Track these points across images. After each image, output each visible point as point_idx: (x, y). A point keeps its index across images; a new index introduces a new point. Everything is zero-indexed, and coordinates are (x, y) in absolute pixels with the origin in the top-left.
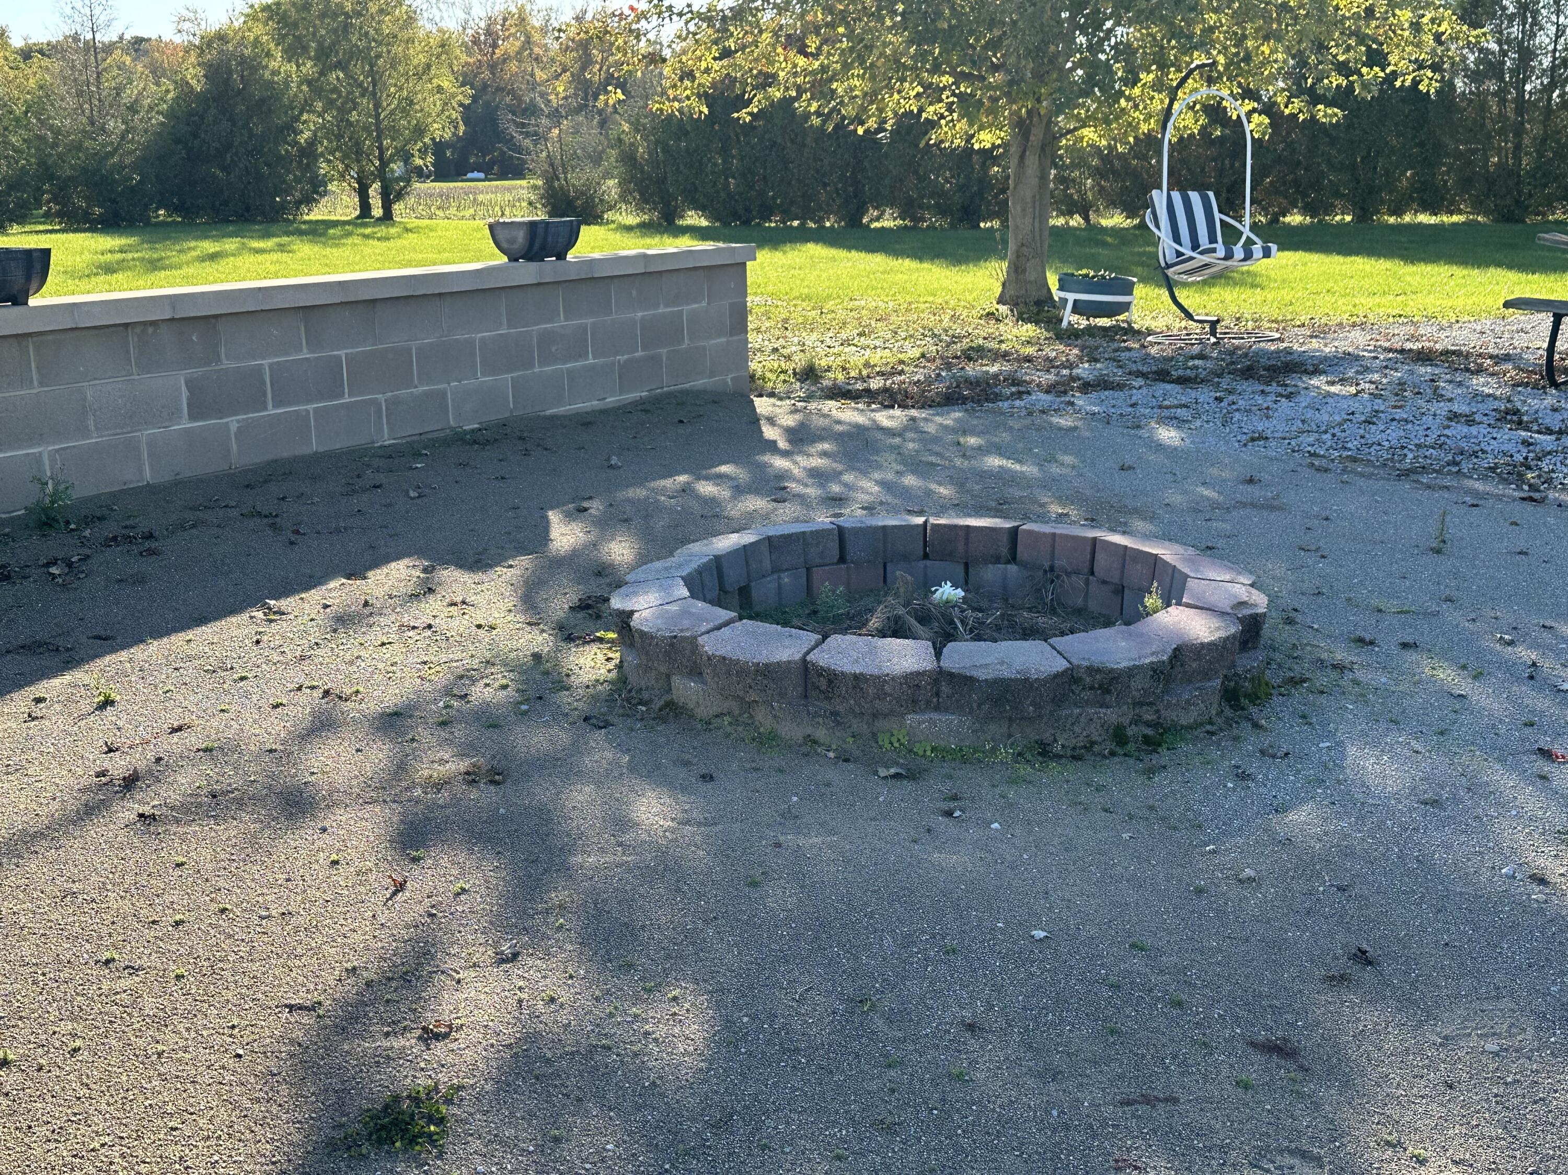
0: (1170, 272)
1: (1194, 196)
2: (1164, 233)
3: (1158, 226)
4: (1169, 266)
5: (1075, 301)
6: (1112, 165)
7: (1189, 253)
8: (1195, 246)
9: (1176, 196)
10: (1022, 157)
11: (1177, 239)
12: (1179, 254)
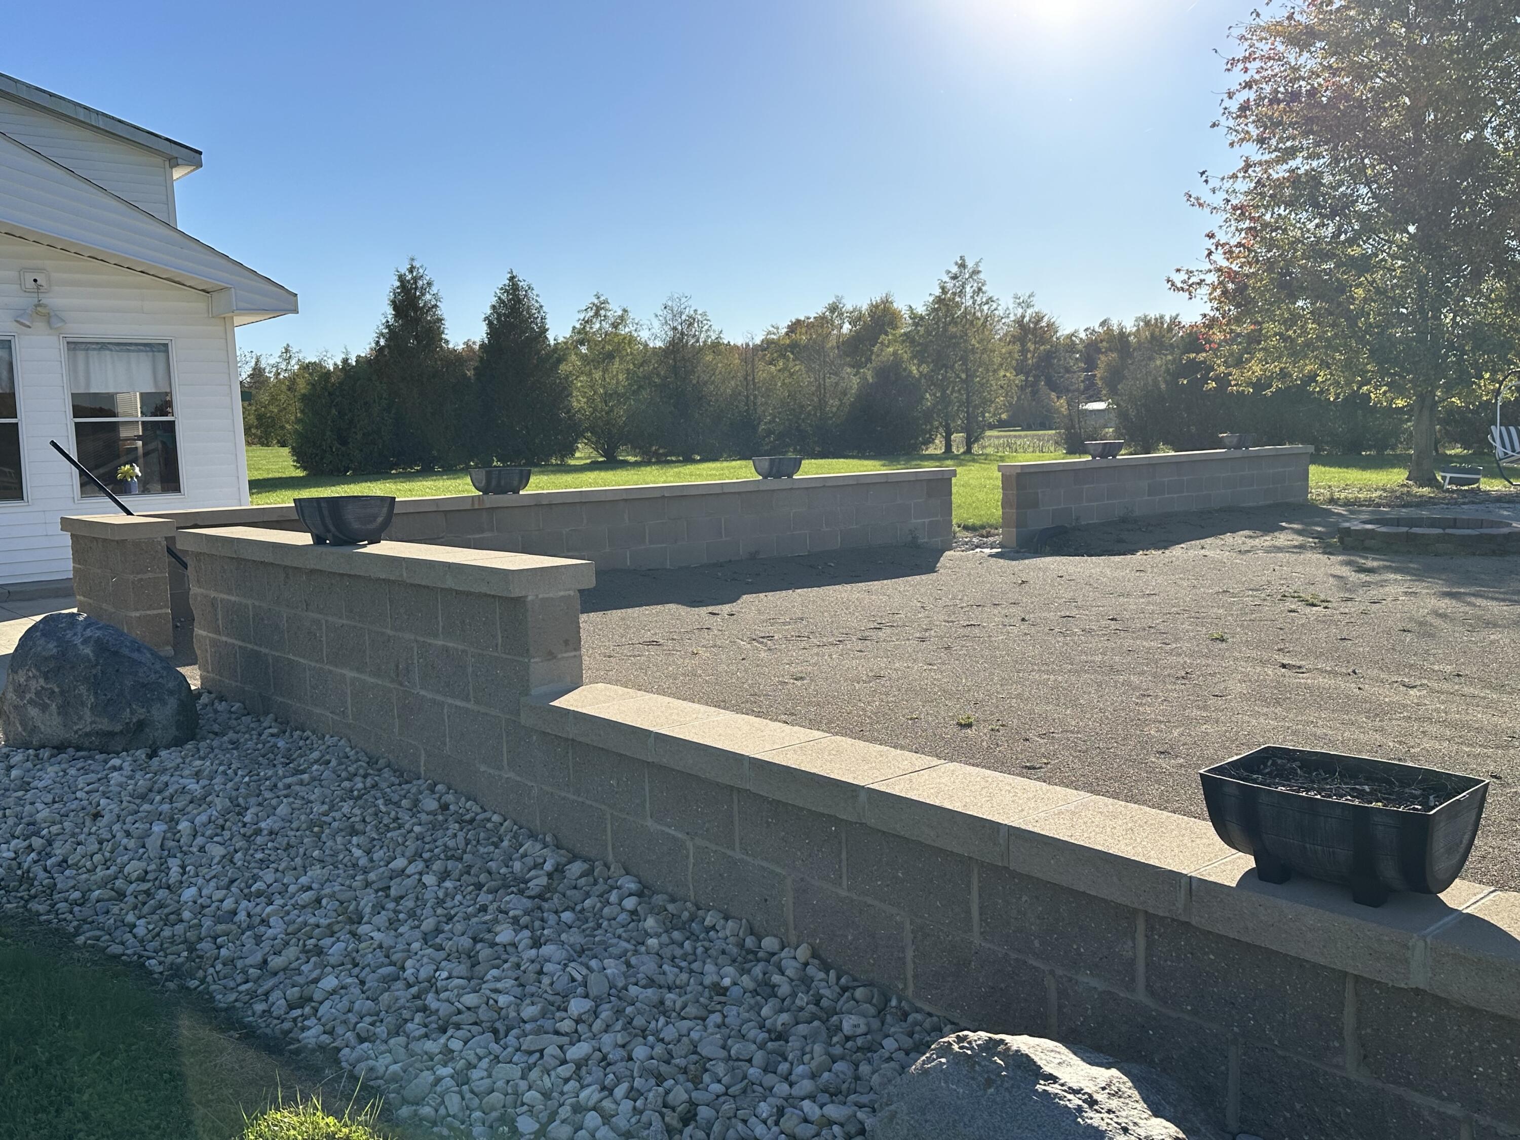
0: (1500, 462)
1: (1512, 429)
2: (1498, 444)
3: (1494, 441)
4: (1501, 460)
5: (1451, 478)
6: (1454, 416)
7: (1510, 453)
8: (1514, 451)
9: (1503, 428)
10: (1421, 411)
11: (1504, 446)
12: (1506, 454)
